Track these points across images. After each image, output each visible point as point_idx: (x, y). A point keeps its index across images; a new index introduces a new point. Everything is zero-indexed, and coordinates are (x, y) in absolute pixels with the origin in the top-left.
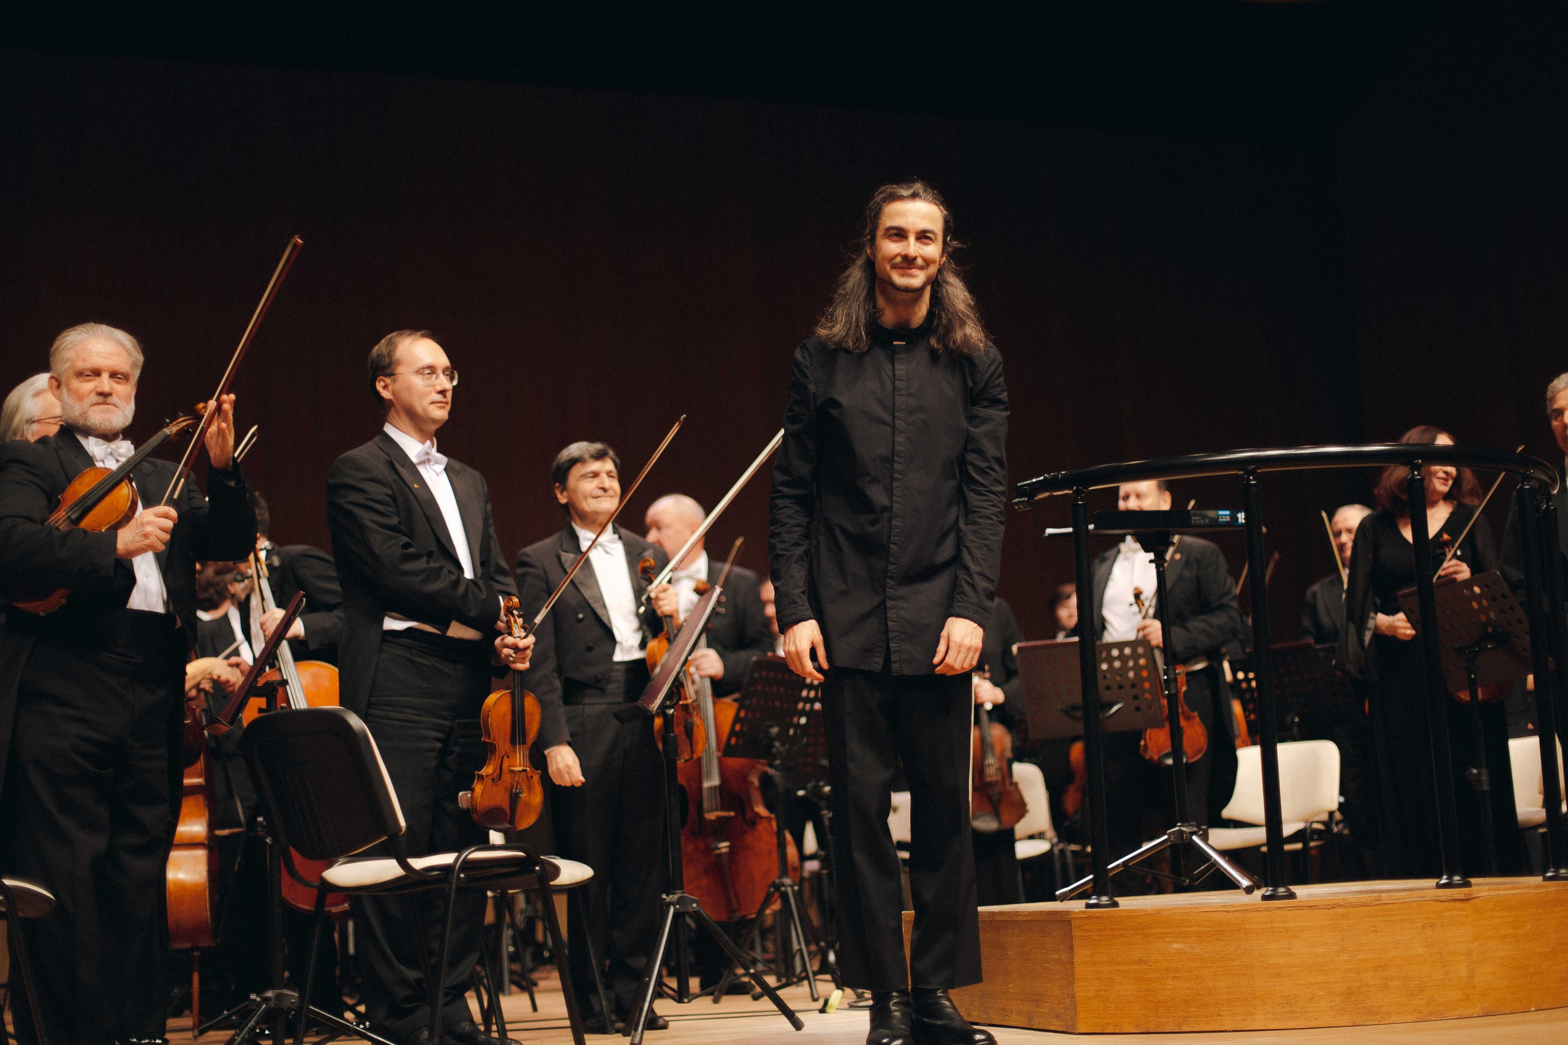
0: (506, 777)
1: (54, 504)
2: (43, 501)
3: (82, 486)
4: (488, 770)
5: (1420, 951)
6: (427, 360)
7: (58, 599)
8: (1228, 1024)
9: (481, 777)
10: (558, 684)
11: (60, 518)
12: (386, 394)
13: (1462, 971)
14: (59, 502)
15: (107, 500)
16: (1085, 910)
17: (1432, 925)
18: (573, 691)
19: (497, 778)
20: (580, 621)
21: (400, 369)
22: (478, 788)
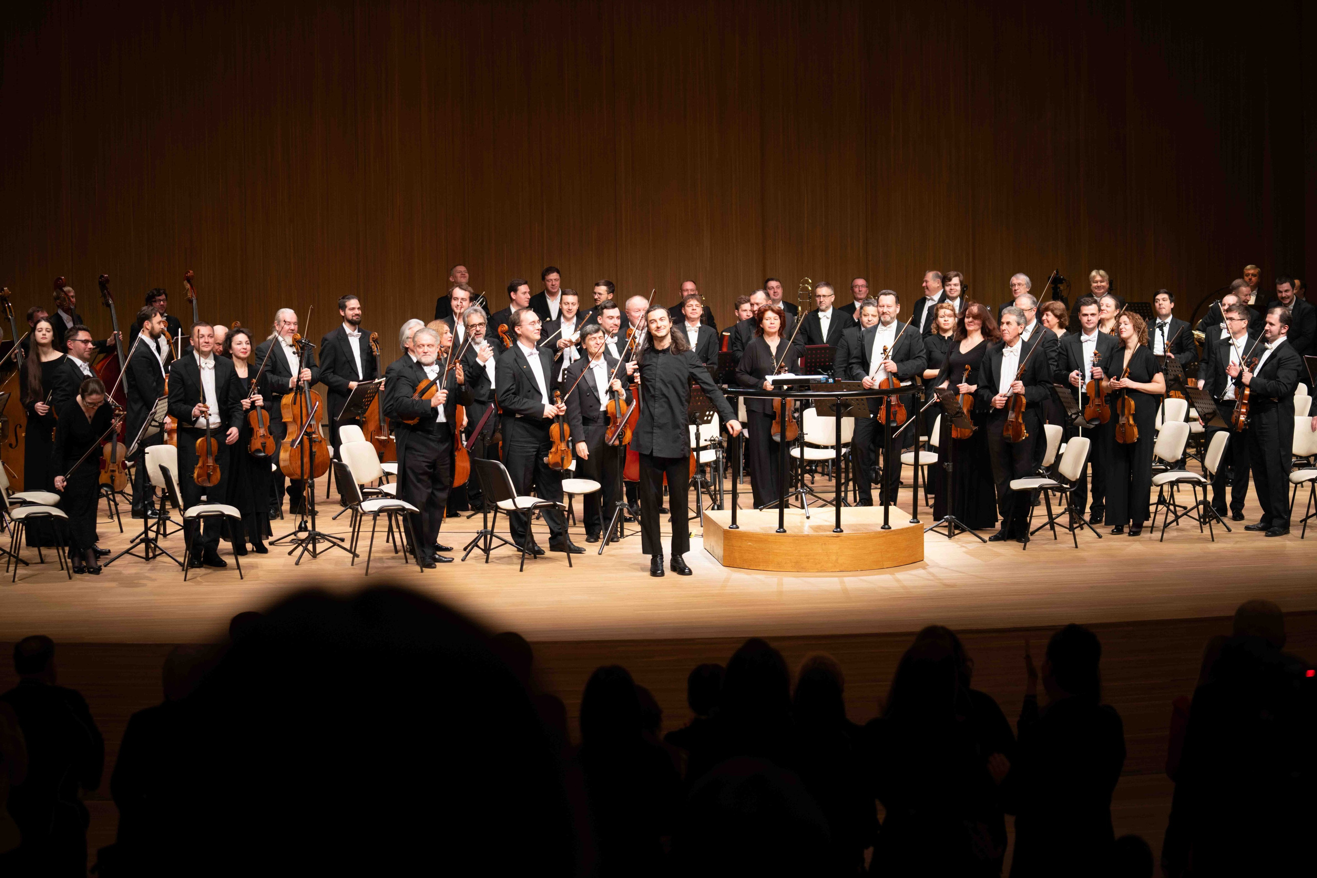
0: (559, 452)
1: (415, 391)
2: (411, 390)
3: (423, 385)
4: (553, 450)
5: (820, 551)
6: (532, 320)
7: (416, 421)
8: (761, 568)
9: (551, 452)
10: (581, 418)
11: (416, 397)
12: (519, 332)
13: (834, 558)
14: (416, 390)
15: (429, 391)
16: (728, 529)
17: (825, 544)
18: (586, 421)
19: (556, 453)
20: (588, 396)
21: (523, 324)
22: (550, 456)
